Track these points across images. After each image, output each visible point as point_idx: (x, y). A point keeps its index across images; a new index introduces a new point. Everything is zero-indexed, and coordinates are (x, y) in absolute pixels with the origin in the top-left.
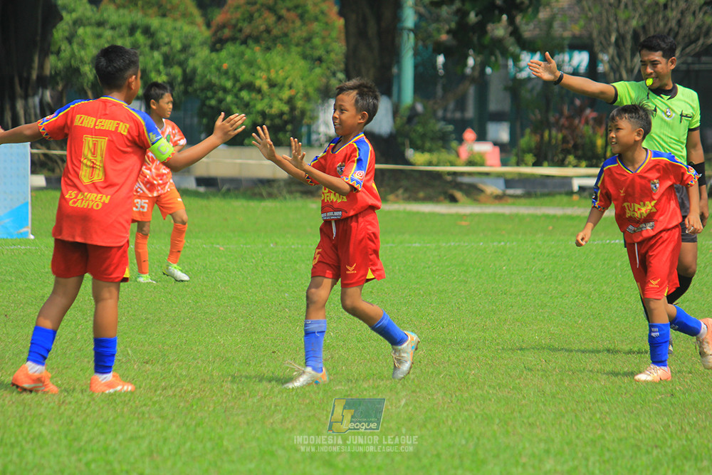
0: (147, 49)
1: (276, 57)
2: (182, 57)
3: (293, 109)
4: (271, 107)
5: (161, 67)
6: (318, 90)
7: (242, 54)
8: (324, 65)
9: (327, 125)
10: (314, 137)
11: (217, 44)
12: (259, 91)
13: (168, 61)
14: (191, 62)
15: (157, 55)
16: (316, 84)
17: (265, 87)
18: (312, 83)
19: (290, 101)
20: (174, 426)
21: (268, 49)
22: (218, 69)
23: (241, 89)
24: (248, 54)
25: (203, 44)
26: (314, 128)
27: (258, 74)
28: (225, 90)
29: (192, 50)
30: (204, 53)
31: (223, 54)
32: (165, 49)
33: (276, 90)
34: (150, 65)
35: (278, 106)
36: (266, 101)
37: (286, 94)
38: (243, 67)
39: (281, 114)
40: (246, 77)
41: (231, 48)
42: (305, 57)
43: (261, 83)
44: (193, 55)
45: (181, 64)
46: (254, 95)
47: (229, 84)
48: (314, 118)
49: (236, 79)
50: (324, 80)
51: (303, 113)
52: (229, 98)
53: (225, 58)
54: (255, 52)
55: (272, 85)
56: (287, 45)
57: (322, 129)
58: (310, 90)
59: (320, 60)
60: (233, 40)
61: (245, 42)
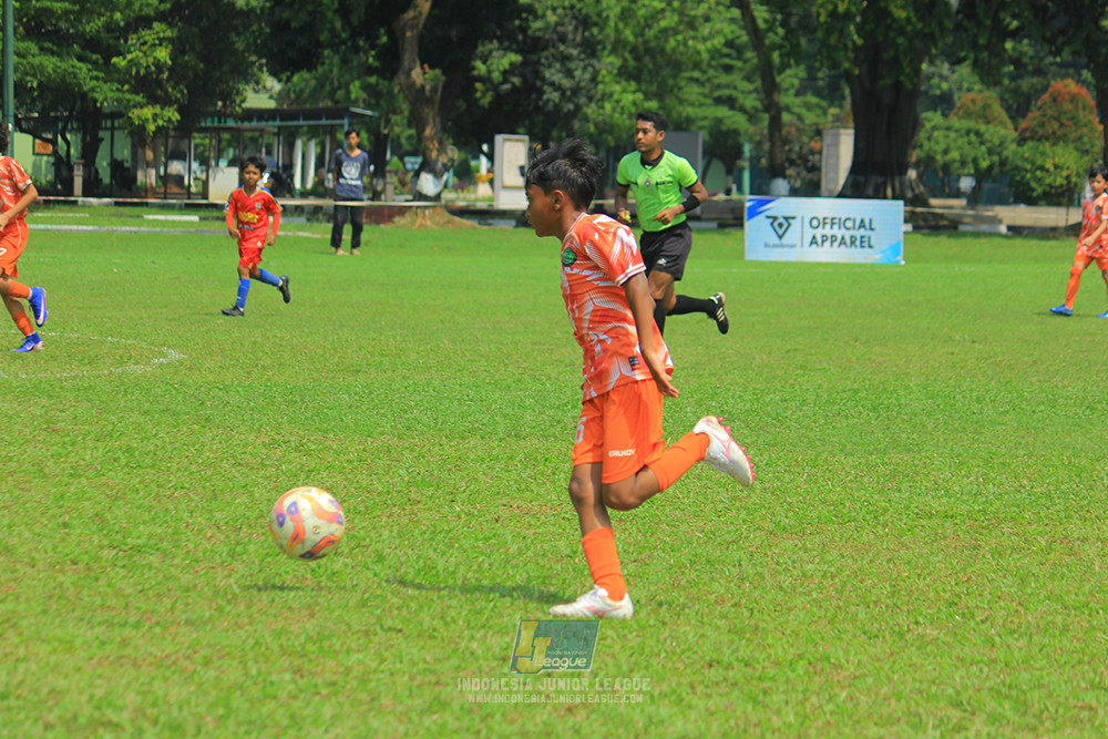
0: (977, 145)
1: (1059, 149)
2: (999, 150)
3: (1069, 182)
4: (1055, 181)
5: (986, 156)
7: (1037, 148)
8: (1090, 155)
11: (1021, 141)
12: (1048, 171)
13: (990, 152)
14: (1005, 153)
15: (983, 148)
17: (1052, 169)
18: (1082, 167)
19: (1068, 178)
20: (993, 383)
21: (1054, 144)
22: (1022, 156)
23: (1037, 169)
24: (1041, 147)
25: (1013, 141)
27: (1048, 160)
28: (1027, 171)
29: (1006, 145)
30: (1013, 147)
31: (1025, 147)
32: (989, 145)
33: (1058, 170)
34: (979, 154)
35: (1060, 181)
36: (1052, 177)
37: (1065, 173)
38: (1038, 156)
39: (1062, 186)
40: (1039, 162)
41: (1030, 144)
42: (1077, 150)
43: (1049, 166)
44: (1006, 148)
45: (999, 154)
46: (1044, 173)
47: (1029, 167)
49: (1033, 163)
52: (1029, 176)
53: (1027, 150)
54: (1045, 146)
55: (1056, 167)
56: (1066, 142)
58: (1081, 171)
59: (1087, 151)
60: (1032, 138)
61: (1039, 140)
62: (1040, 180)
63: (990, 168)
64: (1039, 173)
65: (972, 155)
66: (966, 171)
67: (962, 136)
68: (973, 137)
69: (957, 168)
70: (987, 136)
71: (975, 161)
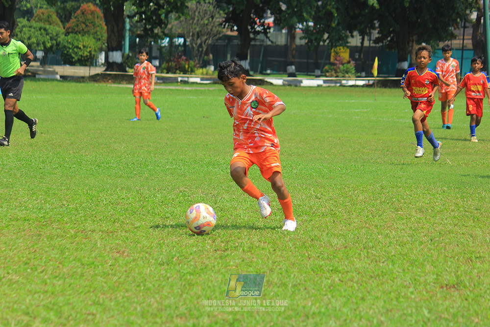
0: (45, 35)
1: (85, 38)
2: (56, 38)
3: (91, 54)
4: (84, 54)
5: (49, 41)
6: (99, 49)
7: (75, 37)
8: (101, 41)
9: (102, 60)
10: (97, 63)
11: (67, 34)
12: (80, 48)
13: (51, 39)
14: (59, 39)
15: (48, 37)
16: (98, 47)
17: (82, 47)
18: (97, 47)
19: (90, 52)
21: (83, 35)
22: (67, 41)
23: (74, 48)
24: (77, 37)
25: (62, 34)
26: (97, 60)
27: (80, 43)
28: (69, 48)
29: (59, 35)
30: (63, 36)
31: (69, 37)
32: (51, 35)
33: (85, 48)
34: (46, 40)
35: (86, 54)
36: (82, 51)
37: (89, 50)
38: (75, 41)
39: (87, 56)
40: (76, 44)
41: (71, 35)
42: (94, 38)
43: (81, 46)
44: (59, 37)
45: (56, 40)
46: (78, 50)
47: (71, 46)
48: (97, 57)
49: (73, 45)
50: (101, 46)
51: (94, 55)
52: (71, 51)
53: (70, 38)
54: (80, 36)
55: (84, 47)
56: (89, 35)
57: (100, 61)
58: (96, 49)
59: (100, 39)
60: (72, 32)
61: (76, 33)
62: (76, 53)
63: (52, 47)
64: (75, 50)
65: (42, 40)
66: (40, 48)
67: (37, 31)
68: (42, 30)
69: (35, 47)
70: (50, 31)
71: (44, 43)
